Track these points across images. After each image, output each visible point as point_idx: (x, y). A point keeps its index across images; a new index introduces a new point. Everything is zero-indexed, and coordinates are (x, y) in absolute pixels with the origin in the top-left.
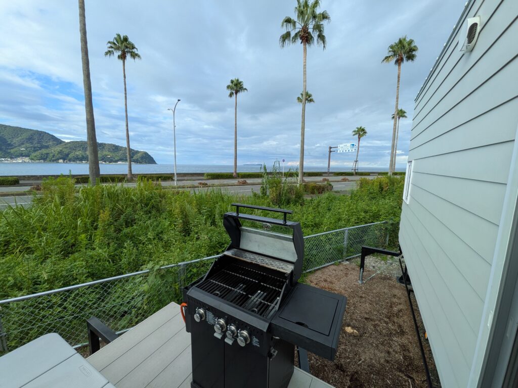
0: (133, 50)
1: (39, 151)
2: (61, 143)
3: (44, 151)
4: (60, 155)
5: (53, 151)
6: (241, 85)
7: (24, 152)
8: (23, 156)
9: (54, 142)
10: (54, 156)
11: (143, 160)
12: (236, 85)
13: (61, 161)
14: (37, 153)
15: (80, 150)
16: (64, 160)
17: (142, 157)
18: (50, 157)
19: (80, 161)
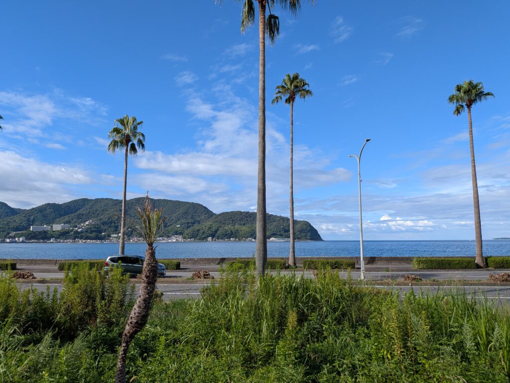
0: (304, 88)
1: (192, 227)
2: (212, 216)
3: (196, 227)
4: (209, 232)
5: (203, 226)
6: (478, 90)
7: (179, 229)
8: (177, 234)
9: (206, 215)
10: (204, 233)
11: (303, 234)
12: (467, 92)
13: (210, 239)
14: (190, 230)
15: (229, 224)
16: (213, 238)
17: (302, 230)
18: (200, 234)
19: (228, 238)
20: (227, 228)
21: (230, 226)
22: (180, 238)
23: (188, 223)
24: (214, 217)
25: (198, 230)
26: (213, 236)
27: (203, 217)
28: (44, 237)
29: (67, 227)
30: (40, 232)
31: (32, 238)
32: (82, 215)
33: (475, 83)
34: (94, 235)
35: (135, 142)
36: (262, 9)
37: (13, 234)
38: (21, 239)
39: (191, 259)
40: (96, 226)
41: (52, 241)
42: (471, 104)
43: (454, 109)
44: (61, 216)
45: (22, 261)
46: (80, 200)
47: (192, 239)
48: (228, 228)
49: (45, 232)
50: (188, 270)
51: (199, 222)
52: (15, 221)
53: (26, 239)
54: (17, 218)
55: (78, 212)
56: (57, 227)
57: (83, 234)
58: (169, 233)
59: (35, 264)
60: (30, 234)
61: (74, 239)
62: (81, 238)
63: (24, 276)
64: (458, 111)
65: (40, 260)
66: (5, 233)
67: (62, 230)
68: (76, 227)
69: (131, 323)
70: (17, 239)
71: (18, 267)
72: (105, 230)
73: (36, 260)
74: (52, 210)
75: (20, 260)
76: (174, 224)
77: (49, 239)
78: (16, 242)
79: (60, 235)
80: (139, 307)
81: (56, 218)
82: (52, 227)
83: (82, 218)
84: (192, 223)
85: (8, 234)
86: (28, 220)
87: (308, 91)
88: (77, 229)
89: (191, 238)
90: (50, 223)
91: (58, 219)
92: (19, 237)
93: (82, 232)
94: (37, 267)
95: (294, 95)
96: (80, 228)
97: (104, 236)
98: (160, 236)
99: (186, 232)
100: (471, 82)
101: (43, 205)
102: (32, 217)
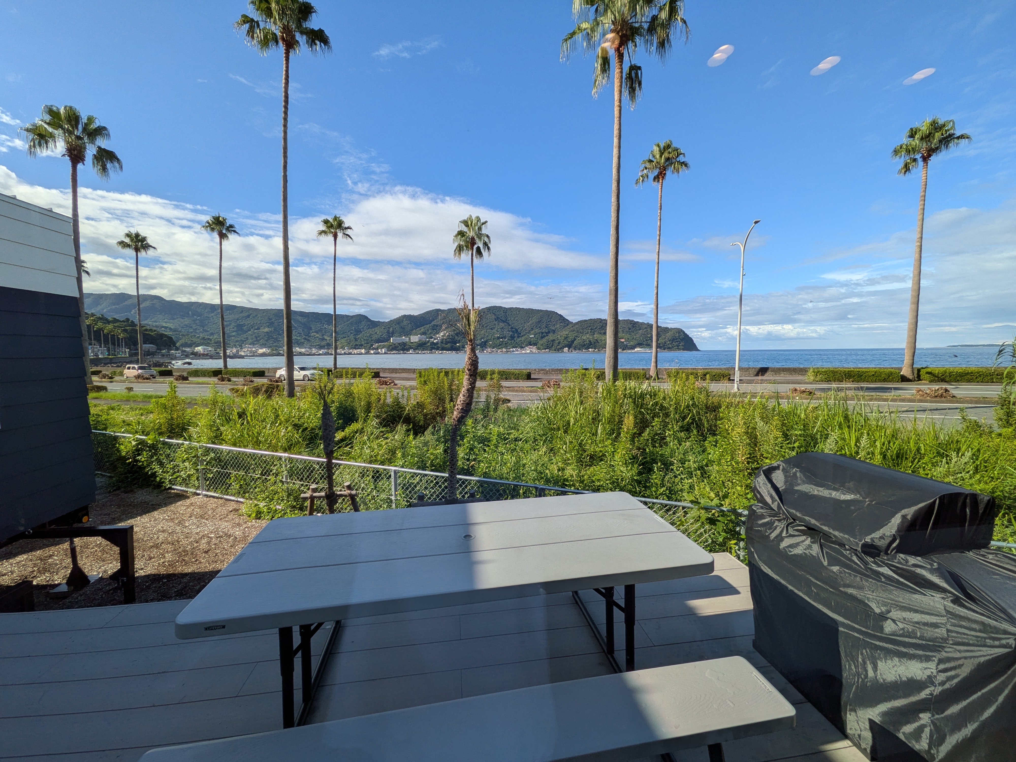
1: (546, 338)
2: (568, 325)
3: (551, 337)
4: (566, 342)
5: (559, 336)
6: (944, 132)
7: (532, 339)
8: (531, 345)
9: (561, 324)
10: (559, 343)
11: (675, 344)
12: (927, 138)
13: (566, 349)
14: (544, 340)
15: (588, 333)
16: (569, 348)
17: (674, 339)
18: (555, 345)
19: (586, 349)
20: (585, 338)
21: (588, 336)
22: (534, 349)
23: (542, 333)
24: (570, 326)
25: (553, 341)
26: (569, 346)
27: (558, 326)
28: (403, 348)
29: (424, 338)
30: (399, 344)
31: (393, 349)
32: (437, 326)
33: (941, 122)
34: (449, 345)
35: (481, 246)
36: (619, 59)
37: (376, 345)
38: (383, 350)
39: (542, 370)
40: (451, 337)
41: (411, 352)
42: (929, 156)
43: (902, 165)
44: (417, 327)
45: (384, 370)
46: (433, 310)
47: (547, 350)
48: (587, 337)
49: (404, 344)
50: (539, 380)
51: (554, 332)
52: (376, 333)
53: (388, 350)
54: (377, 330)
55: (433, 323)
56: (415, 339)
57: (439, 345)
58: (522, 343)
59: (396, 373)
60: (390, 346)
61: (431, 350)
62: (437, 349)
63: (386, 382)
64: (907, 168)
65: (400, 369)
66: (369, 345)
67: (419, 341)
68: (432, 338)
69: (458, 409)
70: (379, 350)
71: (381, 375)
72: (459, 341)
73: (397, 369)
74: (409, 322)
75: (382, 369)
76: (528, 334)
77: (408, 350)
78: (378, 353)
79: (418, 347)
80: (464, 396)
81: (412, 330)
82: (410, 338)
83: (436, 329)
84: (546, 333)
85: (372, 345)
86: (388, 332)
87: (683, 163)
88: (432, 340)
89: (545, 349)
90: (408, 334)
91: (414, 331)
92: (381, 349)
93: (437, 343)
94: (398, 375)
95: (665, 170)
96: (435, 339)
97: (459, 346)
98: (513, 347)
99: (541, 342)
100: (934, 122)
101: (400, 317)
102: (391, 329)
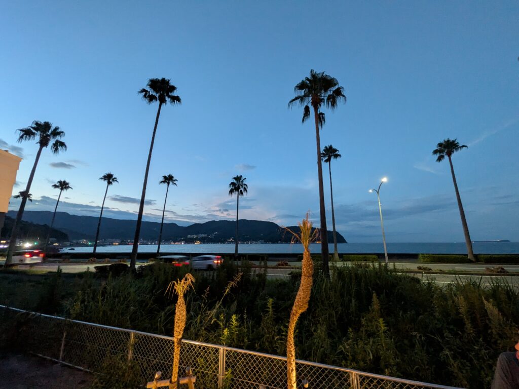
0: (336, 153)
8: (261, 240)
35: (243, 190)
57: (213, 240)
67: (203, 237)
82: (198, 236)
85: (177, 239)
87: (338, 155)
96: (211, 236)
